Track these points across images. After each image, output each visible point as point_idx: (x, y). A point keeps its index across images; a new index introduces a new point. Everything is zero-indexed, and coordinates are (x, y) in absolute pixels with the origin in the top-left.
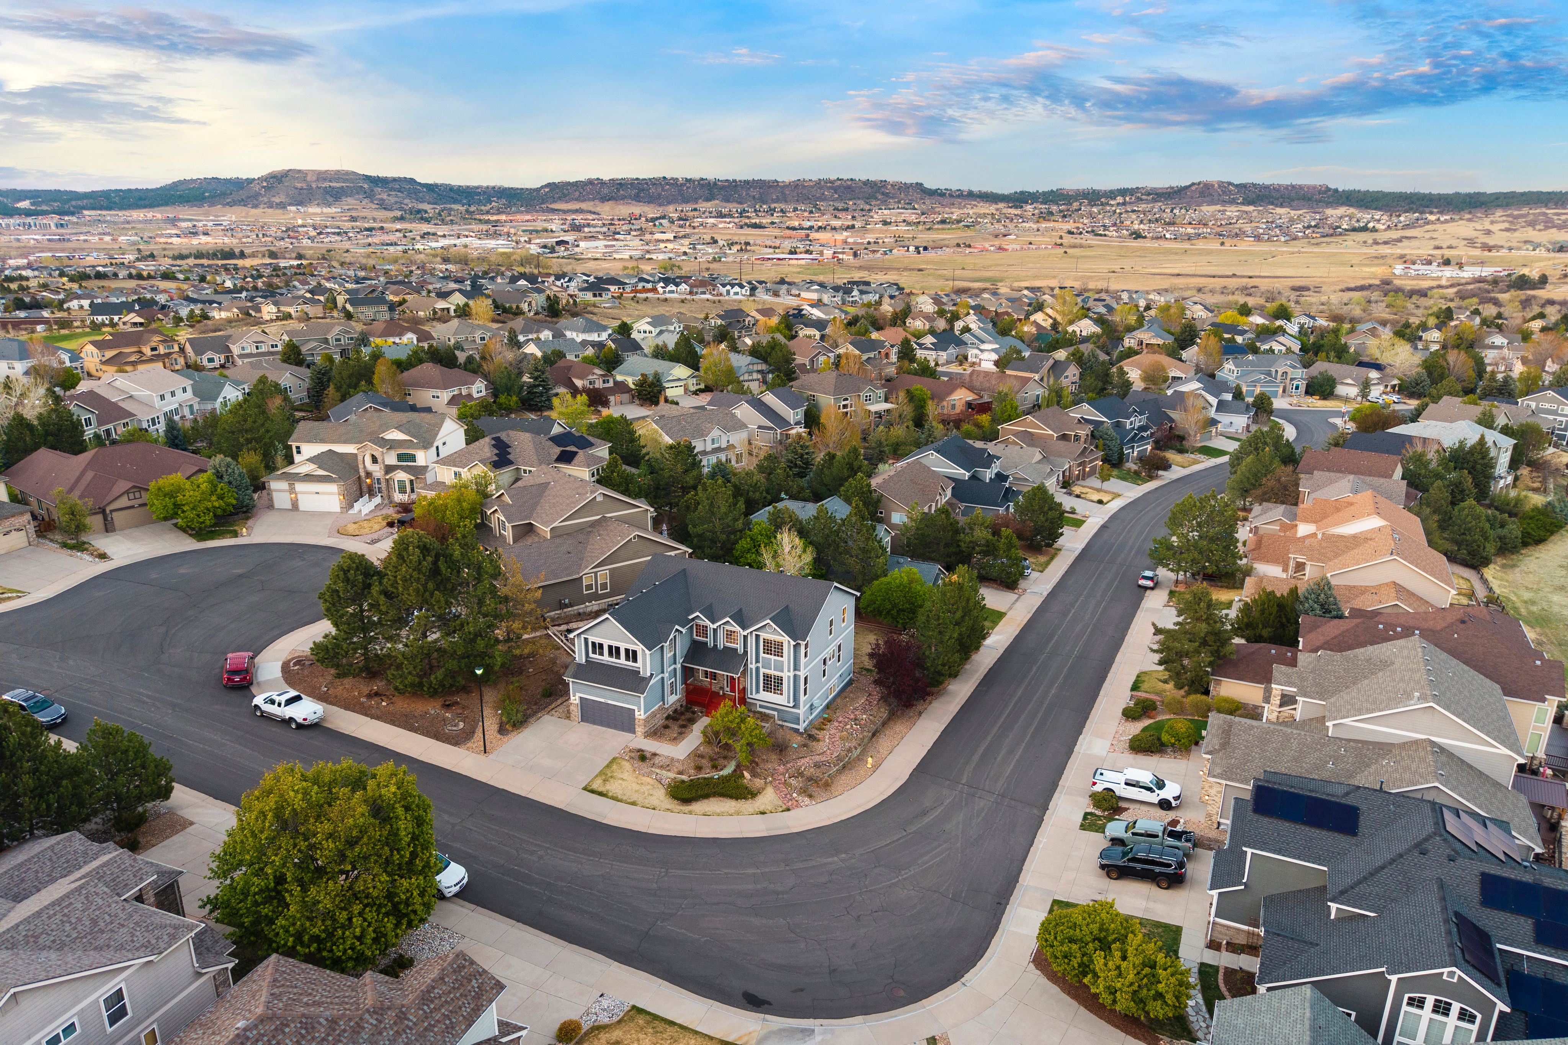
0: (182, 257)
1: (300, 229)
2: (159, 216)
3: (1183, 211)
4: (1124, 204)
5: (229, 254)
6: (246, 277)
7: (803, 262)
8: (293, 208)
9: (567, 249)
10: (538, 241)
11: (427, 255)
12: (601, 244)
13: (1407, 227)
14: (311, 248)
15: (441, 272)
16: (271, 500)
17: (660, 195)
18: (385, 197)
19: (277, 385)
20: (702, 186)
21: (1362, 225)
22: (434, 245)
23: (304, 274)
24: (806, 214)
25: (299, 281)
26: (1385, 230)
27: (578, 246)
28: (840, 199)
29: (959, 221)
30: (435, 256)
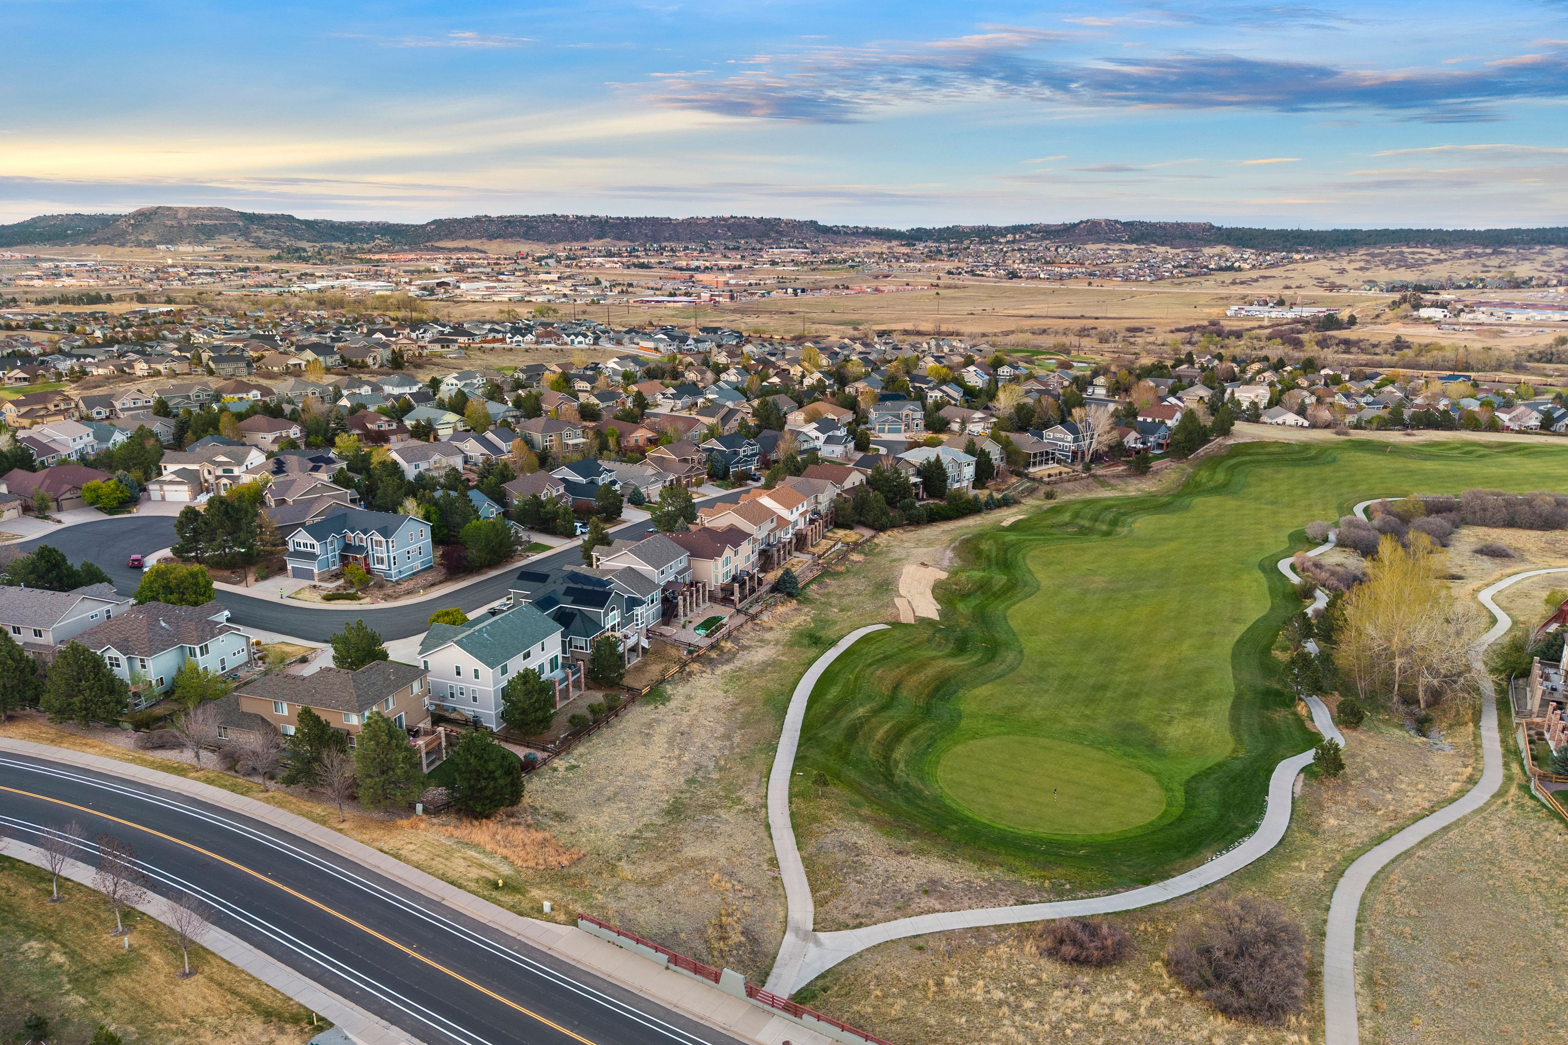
0: (46, 302)
1: (170, 270)
2: (18, 255)
3: (1067, 250)
4: (1013, 242)
5: (95, 299)
6: (115, 327)
7: (679, 305)
8: (163, 247)
9: (446, 292)
10: (418, 282)
11: (302, 299)
12: (482, 285)
13: (1272, 266)
14: (181, 291)
15: (313, 318)
16: (149, 495)
17: (549, 232)
18: (261, 234)
19: (151, 432)
20: (594, 223)
21: (1229, 264)
22: (311, 286)
23: (174, 323)
24: (695, 254)
25: (168, 330)
26: (1250, 269)
27: (459, 287)
28: (734, 238)
29: (845, 261)
30: (310, 299)
